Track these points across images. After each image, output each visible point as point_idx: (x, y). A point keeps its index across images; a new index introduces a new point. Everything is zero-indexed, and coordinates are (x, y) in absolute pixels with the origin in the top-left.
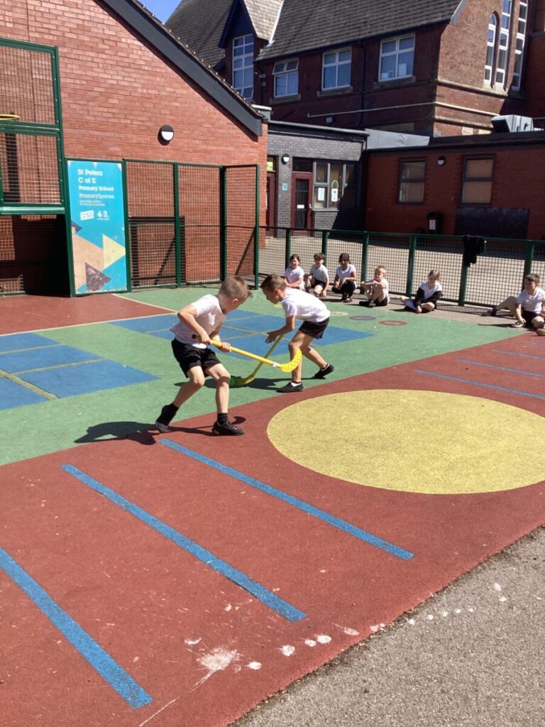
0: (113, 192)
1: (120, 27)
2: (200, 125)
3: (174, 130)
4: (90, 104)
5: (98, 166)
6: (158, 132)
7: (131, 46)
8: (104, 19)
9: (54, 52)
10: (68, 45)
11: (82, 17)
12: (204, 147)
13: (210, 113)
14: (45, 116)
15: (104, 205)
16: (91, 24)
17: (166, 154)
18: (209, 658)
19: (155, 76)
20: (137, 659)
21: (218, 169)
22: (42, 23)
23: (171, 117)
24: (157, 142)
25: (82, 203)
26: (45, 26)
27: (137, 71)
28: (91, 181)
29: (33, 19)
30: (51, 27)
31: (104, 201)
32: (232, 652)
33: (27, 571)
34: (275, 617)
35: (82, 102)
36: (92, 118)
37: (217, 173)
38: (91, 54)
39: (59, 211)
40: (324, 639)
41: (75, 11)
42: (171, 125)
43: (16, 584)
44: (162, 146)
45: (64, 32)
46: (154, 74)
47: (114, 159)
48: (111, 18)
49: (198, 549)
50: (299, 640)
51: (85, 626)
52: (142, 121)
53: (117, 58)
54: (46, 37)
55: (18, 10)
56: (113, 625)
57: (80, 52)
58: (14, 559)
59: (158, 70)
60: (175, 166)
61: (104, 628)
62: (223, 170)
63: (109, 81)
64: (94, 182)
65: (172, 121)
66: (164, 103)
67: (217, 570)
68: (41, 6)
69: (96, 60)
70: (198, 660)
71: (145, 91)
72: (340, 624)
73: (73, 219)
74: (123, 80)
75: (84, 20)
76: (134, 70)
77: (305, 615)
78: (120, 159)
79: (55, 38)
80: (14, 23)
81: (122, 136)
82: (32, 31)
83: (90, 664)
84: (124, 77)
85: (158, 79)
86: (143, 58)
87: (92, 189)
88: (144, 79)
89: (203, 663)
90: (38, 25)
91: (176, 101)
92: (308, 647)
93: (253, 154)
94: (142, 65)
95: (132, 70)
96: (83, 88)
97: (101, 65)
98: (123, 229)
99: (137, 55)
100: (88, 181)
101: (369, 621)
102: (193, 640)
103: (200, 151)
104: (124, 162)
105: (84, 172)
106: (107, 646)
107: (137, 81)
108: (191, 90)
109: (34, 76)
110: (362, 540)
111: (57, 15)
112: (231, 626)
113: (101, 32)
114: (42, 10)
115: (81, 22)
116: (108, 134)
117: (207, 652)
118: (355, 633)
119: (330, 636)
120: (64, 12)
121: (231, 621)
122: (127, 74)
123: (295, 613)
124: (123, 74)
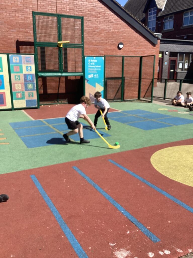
0: (100, 67)
1: (106, 8)
2: (134, 42)
3: (124, 44)
4: (94, 36)
5: (95, 58)
6: (117, 45)
7: (109, 15)
8: (100, 6)
9: (82, 18)
10: (87, 16)
11: (92, 5)
12: (135, 50)
13: (137, 37)
14: (78, 42)
15: (97, 72)
16: (95, 8)
17: (120, 53)
18: (118, 252)
19: (118, 25)
20: (90, 248)
21: (139, 58)
22: (79, 9)
23: (123, 39)
24: (117, 49)
25: (89, 72)
26: (80, 10)
27: (111, 23)
28: (93, 64)
29: (76, 7)
30: (82, 10)
31: (97, 71)
32: (128, 251)
33: (55, 207)
34: (147, 239)
35: (91, 36)
36: (94, 41)
37: (139, 59)
38: (95, 18)
39: (81, 75)
40: (167, 252)
41: (90, 3)
42: (122, 42)
43: (51, 211)
44: (119, 50)
45: (86, 11)
46: (117, 24)
47: (102, 56)
48: (103, 5)
49: (118, 206)
50: (156, 251)
51: (73, 232)
52: (112, 41)
53: (104, 19)
54: (80, 13)
55: (71, 5)
56: (83, 232)
57: (91, 18)
58: (52, 201)
59: (119, 22)
60: (123, 57)
61: (79, 233)
62: (141, 58)
63: (101, 28)
64: (94, 64)
65: (123, 41)
66: (120, 34)
67: (125, 215)
68: (79, 3)
69: (97, 20)
70: (114, 253)
71: (114, 30)
72: (175, 246)
73: (86, 77)
74: (106, 27)
75: (93, 7)
77: (160, 240)
78: (104, 56)
79: (83, 14)
80: (69, 9)
81: (105, 47)
82: (76, 12)
83: (73, 247)
84: (106, 26)
85: (119, 26)
86: (114, 19)
87: (93, 66)
88: (113, 26)
89: (116, 254)
90: (78, 9)
91: (125, 33)
92: (160, 255)
93: (153, 51)
94: (113, 21)
95: (109, 23)
96: (92, 31)
97: (98, 22)
98: (103, 81)
99: (111, 17)
100: (92, 64)
101: (188, 247)
102: (113, 244)
103: (133, 51)
104: (105, 57)
105: (91, 61)
106: (80, 241)
107: (111, 27)
108: (131, 29)
109: (75, 27)
110: (188, 210)
111: (84, 6)
112: (129, 240)
113: (99, 10)
114: (79, 4)
115: (92, 7)
116: (100, 47)
117: (117, 250)
118: (181, 251)
119: (170, 251)
120: (86, 4)
121: (129, 238)
122: (108, 25)
123: (155, 239)
124: (106, 25)
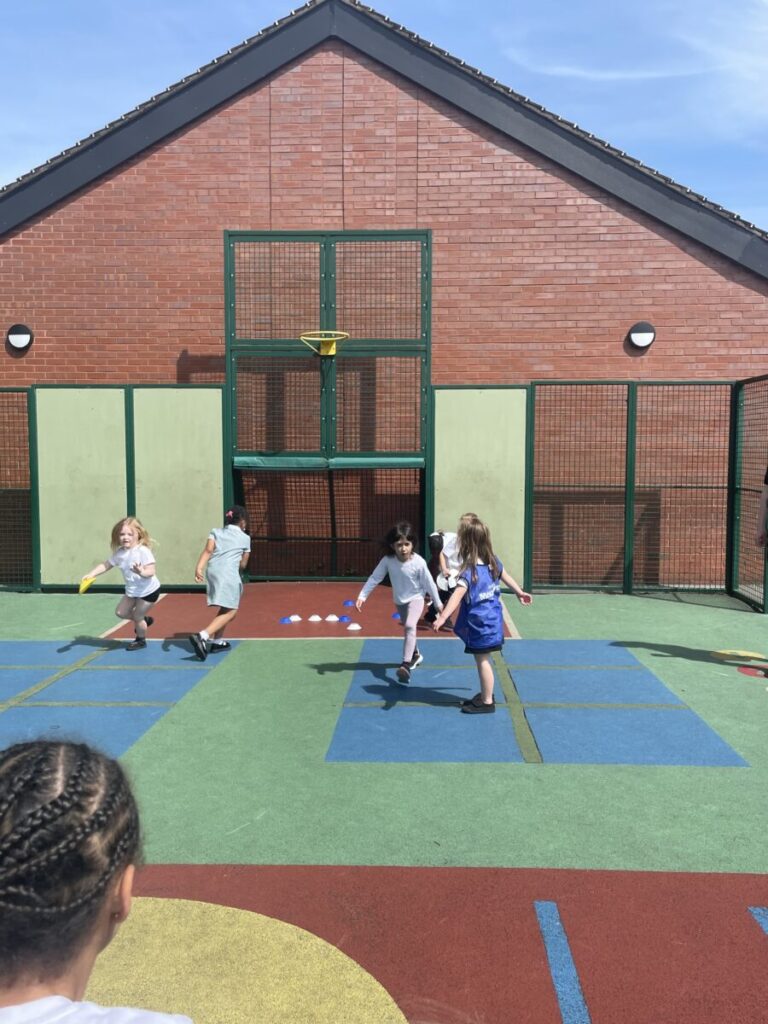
1: (564, 184)
3: (655, 328)
4: (505, 304)
6: (624, 335)
7: (583, 209)
8: (536, 177)
9: (424, 237)
11: (500, 181)
16: (514, 189)
17: (638, 370)
19: (626, 247)
21: (729, 387)
22: (437, 201)
23: (654, 309)
24: (622, 353)
26: (441, 204)
27: (591, 245)
30: (450, 204)
35: (491, 304)
36: (506, 325)
38: (512, 232)
39: (417, 463)
42: (651, 321)
44: (630, 357)
45: (470, 208)
46: (625, 245)
48: (549, 174)
52: (597, 321)
53: (555, 231)
54: (442, 219)
55: (404, 191)
57: (492, 232)
59: (631, 237)
60: (632, 387)
62: (737, 389)
63: (540, 267)
65: (654, 314)
66: (640, 288)
68: (438, 179)
69: (520, 239)
71: (604, 273)
74: (564, 262)
75: (502, 185)
76: (585, 245)
78: (526, 384)
79: (456, 219)
80: (397, 208)
81: (557, 347)
82: (423, 215)
84: (566, 257)
85: (631, 251)
86: (603, 223)
88: (603, 256)
91: (665, 282)
94: (601, 234)
95: (581, 245)
96: (495, 283)
97: (527, 246)
104: (531, 388)
107: (591, 259)
111: (459, 187)
113: (531, 197)
114: (439, 183)
115: (497, 189)
116: (532, 346)
120: (471, 179)
122: (573, 252)
124: (565, 252)
